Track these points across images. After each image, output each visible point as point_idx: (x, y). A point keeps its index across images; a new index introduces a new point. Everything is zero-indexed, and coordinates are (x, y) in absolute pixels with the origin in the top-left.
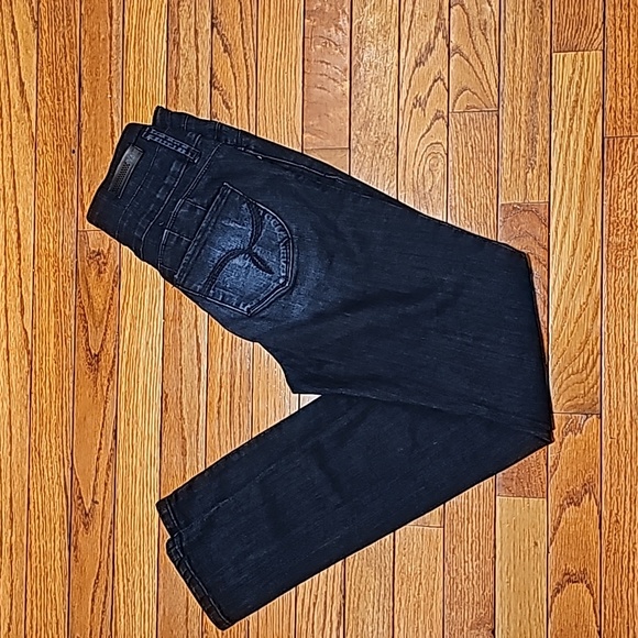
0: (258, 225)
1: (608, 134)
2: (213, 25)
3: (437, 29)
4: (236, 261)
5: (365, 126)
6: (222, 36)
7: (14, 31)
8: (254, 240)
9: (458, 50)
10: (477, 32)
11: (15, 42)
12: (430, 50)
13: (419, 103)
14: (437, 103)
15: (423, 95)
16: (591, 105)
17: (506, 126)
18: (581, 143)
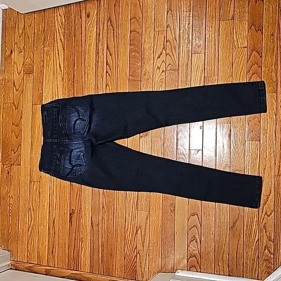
0: (78, 111)
1: (205, 76)
2: (107, 48)
3: (163, 49)
4: (78, 122)
5: (145, 74)
6: (109, 51)
7: (58, 51)
8: (79, 116)
9: (168, 54)
10: (173, 49)
11: (58, 53)
12: (161, 54)
13: (158, 68)
14: (163, 68)
15: (159, 66)
16: (201, 68)
17: (180, 74)
18: (199, 78)
